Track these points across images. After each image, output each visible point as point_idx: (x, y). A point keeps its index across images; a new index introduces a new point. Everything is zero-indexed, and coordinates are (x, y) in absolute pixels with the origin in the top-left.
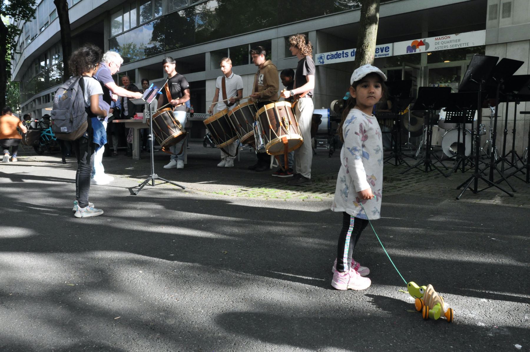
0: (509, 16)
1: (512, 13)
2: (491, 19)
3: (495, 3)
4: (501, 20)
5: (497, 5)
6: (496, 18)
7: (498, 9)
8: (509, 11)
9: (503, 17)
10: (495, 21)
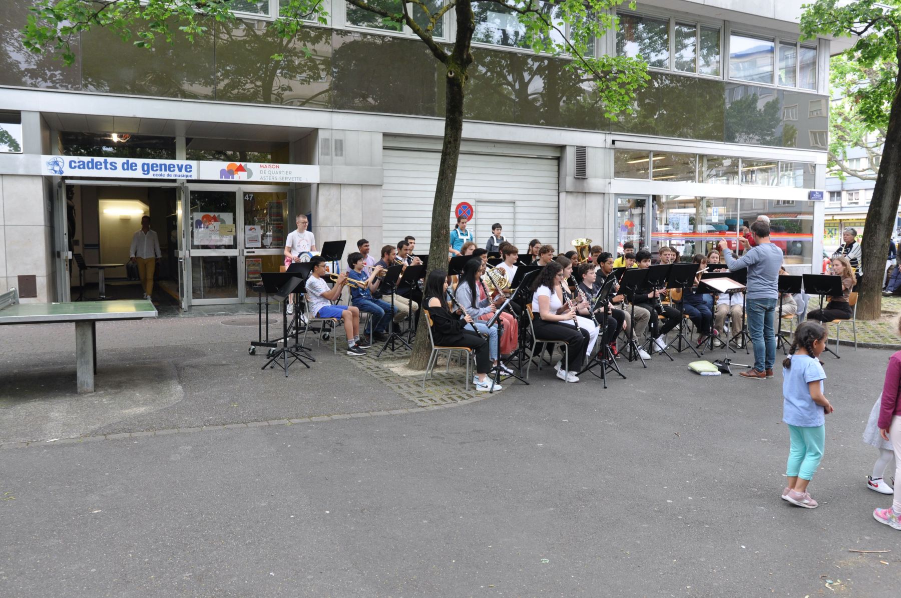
0: (341, 155)
1: (344, 152)
2: (324, 154)
3: (327, 138)
4: (334, 158)
5: (328, 140)
6: (328, 154)
7: (330, 145)
8: (342, 150)
9: (336, 155)
10: (328, 158)
